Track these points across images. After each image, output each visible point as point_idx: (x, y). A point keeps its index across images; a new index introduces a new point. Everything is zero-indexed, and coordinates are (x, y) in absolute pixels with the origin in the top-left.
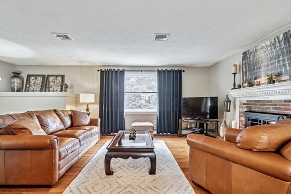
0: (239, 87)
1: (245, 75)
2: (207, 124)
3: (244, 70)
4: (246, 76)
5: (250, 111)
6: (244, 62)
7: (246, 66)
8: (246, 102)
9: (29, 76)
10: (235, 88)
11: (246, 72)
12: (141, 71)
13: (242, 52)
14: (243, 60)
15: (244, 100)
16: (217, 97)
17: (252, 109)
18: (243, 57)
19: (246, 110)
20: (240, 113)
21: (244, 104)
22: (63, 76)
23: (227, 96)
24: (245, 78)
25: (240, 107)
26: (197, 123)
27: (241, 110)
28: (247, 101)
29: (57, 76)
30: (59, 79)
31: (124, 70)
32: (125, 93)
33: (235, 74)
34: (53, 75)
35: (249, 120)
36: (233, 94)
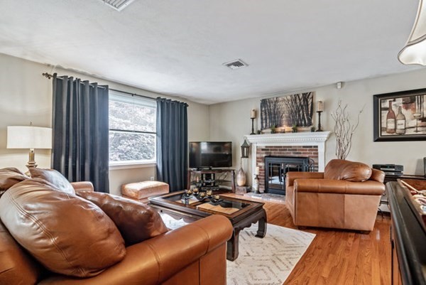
0: (259, 133)
1: (264, 121)
2: (214, 174)
3: (264, 117)
4: (266, 122)
5: (270, 156)
6: (263, 109)
7: (266, 113)
8: (264, 148)
10: (253, 133)
11: (266, 119)
12: (133, 95)
13: (261, 99)
14: (261, 107)
15: (263, 146)
16: (231, 142)
17: (272, 154)
18: (261, 104)
19: (264, 155)
20: (257, 158)
21: (263, 150)
23: (245, 141)
24: (264, 125)
25: (257, 153)
26: (202, 174)
27: (259, 156)
28: (266, 147)
31: (107, 86)
32: (110, 131)
33: (253, 119)
35: (270, 164)
36: (252, 139)
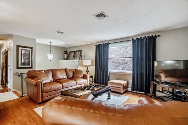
9: (70, 52)
12: (121, 42)
22: (81, 51)
29: (79, 51)
30: (80, 52)
31: (109, 43)
34: (77, 51)
